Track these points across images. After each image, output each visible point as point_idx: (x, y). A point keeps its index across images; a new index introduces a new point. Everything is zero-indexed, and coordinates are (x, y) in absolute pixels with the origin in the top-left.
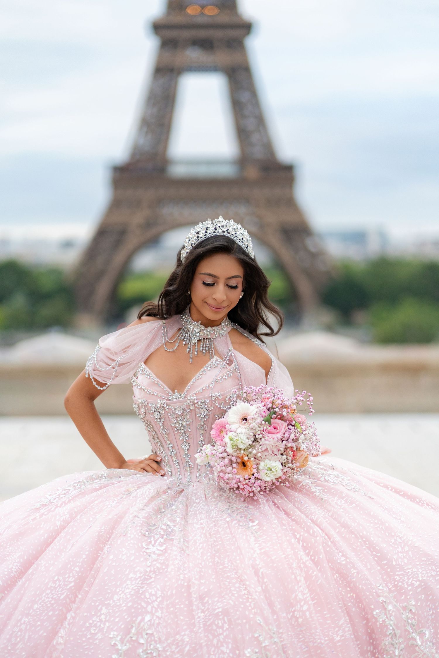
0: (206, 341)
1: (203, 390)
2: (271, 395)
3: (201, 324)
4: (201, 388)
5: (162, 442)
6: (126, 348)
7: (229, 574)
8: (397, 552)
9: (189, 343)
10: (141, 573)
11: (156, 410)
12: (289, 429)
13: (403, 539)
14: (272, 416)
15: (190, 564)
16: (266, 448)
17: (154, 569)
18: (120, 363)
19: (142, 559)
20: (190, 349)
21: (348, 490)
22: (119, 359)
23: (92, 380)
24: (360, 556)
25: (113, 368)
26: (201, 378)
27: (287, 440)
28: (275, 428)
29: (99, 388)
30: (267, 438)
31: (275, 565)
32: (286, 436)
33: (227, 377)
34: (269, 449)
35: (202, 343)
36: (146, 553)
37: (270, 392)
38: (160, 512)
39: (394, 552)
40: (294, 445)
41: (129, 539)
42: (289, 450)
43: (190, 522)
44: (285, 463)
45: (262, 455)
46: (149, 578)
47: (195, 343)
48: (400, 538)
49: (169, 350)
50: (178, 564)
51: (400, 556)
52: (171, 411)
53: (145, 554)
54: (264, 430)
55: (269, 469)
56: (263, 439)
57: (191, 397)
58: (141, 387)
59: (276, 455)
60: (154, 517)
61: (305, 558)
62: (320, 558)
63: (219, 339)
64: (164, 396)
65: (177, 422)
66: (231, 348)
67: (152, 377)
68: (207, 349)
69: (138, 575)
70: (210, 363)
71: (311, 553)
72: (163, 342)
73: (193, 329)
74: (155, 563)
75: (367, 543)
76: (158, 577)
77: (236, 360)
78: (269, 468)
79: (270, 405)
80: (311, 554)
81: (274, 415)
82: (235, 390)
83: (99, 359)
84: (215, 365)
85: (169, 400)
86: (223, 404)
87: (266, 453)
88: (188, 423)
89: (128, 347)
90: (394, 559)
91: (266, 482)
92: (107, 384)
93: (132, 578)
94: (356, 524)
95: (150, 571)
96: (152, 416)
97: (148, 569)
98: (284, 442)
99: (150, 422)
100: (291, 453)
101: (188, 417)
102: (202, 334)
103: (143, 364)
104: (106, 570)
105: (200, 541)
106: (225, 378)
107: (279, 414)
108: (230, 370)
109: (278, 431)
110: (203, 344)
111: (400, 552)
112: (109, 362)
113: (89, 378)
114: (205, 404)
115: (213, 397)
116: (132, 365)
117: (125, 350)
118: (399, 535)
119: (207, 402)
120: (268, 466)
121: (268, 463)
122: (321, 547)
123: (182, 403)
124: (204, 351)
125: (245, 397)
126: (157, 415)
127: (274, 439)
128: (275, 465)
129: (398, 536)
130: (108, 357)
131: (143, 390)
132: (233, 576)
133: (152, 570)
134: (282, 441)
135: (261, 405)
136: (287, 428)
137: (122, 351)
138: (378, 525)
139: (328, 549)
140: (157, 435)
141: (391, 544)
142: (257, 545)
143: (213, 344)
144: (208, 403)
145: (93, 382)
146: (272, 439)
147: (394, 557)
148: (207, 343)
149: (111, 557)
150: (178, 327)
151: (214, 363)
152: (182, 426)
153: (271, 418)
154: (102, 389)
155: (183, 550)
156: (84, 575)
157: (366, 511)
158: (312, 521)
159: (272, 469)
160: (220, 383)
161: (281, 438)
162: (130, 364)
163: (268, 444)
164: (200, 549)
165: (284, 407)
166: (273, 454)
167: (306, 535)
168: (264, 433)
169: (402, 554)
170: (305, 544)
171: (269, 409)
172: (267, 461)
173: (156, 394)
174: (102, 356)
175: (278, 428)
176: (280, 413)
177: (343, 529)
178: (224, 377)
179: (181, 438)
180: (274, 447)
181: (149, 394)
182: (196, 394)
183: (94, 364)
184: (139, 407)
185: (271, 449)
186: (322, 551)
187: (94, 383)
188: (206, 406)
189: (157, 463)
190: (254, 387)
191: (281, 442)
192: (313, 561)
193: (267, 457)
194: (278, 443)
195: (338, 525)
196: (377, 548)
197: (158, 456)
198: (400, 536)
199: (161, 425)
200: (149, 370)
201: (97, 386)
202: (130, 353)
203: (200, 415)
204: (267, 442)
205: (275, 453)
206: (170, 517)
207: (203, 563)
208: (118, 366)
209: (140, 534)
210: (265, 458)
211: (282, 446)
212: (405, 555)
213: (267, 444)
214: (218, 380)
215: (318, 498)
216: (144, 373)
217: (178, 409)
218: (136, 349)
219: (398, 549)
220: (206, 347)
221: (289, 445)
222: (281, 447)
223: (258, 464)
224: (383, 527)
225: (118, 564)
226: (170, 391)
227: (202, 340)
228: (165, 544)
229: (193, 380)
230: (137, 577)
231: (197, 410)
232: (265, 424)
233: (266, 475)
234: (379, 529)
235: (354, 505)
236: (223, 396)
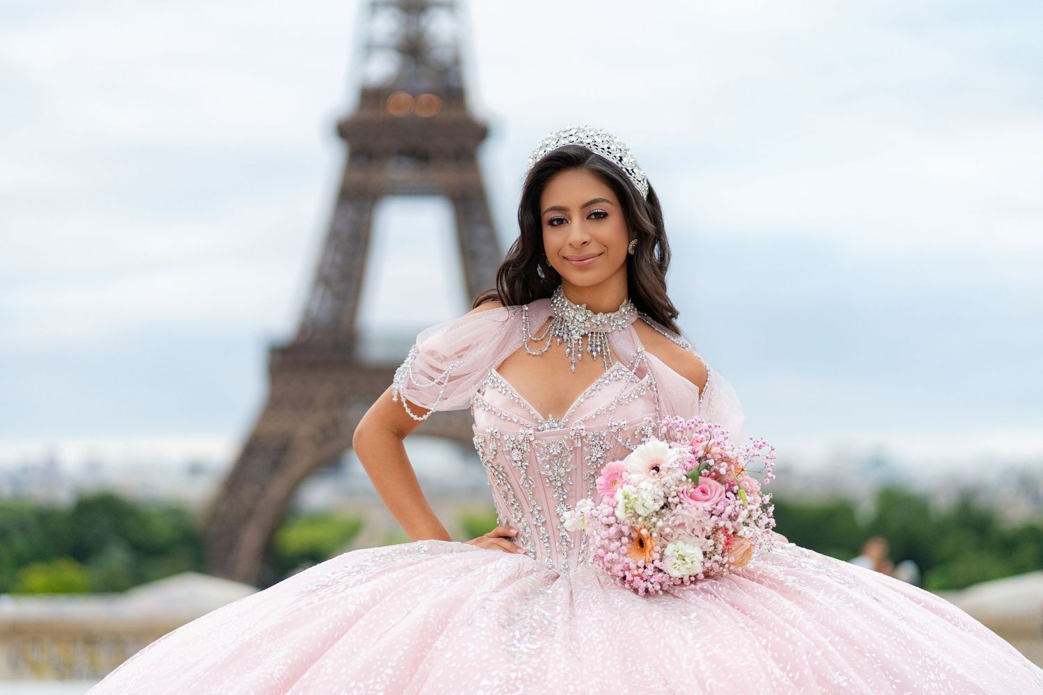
0: (596, 337)
1: (596, 414)
2: (707, 437)
3: (587, 308)
4: (593, 412)
5: (520, 503)
6: (462, 350)
7: (652, 686)
8: (927, 679)
9: (567, 340)
10: (500, 679)
11: (515, 446)
12: (726, 497)
13: (936, 662)
14: (703, 472)
15: (585, 670)
16: (681, 522)
17: (523, 676)
18: (452, 375)
19: (502, 660)
20: (571, 348)
21: (840, 583)
22: (450, 368)
23: (405, 405)
24: (869, 680)
25: (440, 383)
26: (593, 396)
27: (720, 515)
28: (704, 492)
29: (416, 418)
30: (685, 505)
31: (731, 676)
32: (720, 507)
33: (637, 397)
34: (686, 525)
35: (589, 340)
36: (508, 652)
37: (706, 431)
38: (527, 599)
39: (924, 680)
40: (729, 524)
41: (478, 629)
42: (720, 532)
43: (579, 613)
44: (711, 552)
45: (674, 532)
46: (514, 688)
47: (579, 340)
48: (932, 660)
49: (534, 353)
50: (564, 668)
51: (933, 686)
52: (542, 449)
53: (505, 652)
54: (685, 492)
55: (680, 558)
56: (679, 506)
57: (577, 425)
58: (490, 408)
59: (698, 536)
60: (517, 603)
61: (778, 673)
62: (804, 674)
63: (616, 334)
64: (530, 423)
65: (550, 468)
66: (640, 348)
67: (510, 392)
68: (599, 349)
69: (496, 682)
70: (608, 372)
71: (788, 668)
72: (524, 340)
73: (574, 317)
74: (524, 666)
75: (879, 661)
76: (530, 689)
77: (651, 369)
78: (681, 555)
79: (701, 454)
80: (787, 670)
81: (705, 471)
82: (650, 419)
83: (417, 370)
84: (616, 376)
85: (539, 430)
86: (629, 440)
87: (681, 531)
88: (569, 470)
89: (466, 349)
90: (925, 690)
91: (672, 579)
92: (429, 410)
93: (485, 686)
94: (859, 631)
95: (517, 679)
96: (508, 457)
97: (513, 675)
98: (714, 518)
99: (503, 468)
100: (722, 538)
101: (569, 460)
102: (588, 324)
103: (494, 371)
104: (439, 674)
105: (598, 640)
106: (634, 398)
107: (715, 471)
108: (643, 385)
109: (707, 497)
110: (591, 341)
111: (933, 681)
112: (433, 374)
113: (400, 403)
114: (600, 439)
115: (613, 427)
116: (473, 378)
117: (460, 354)
118: (930, 654)
119: (604, 434)
120: (680, 553)
121: (680, 547)
122: (804, 658)
123: (560, 436)
124: (595, 354)
125: (665, 432)
126: (516, 455)
127: (697, 509)
128: (692, 552)
129: (929, 656)
130: (431, 366)
131: (495, 413)
132: (660, 689)
133: (520, 676)
134: (712, 515)
135: (687, 449)
136: (724, 495)
137: (456, 356)
138: (894, 637)
139: (816, 663)
140: (513, 490)
141: (917, 667)
142: (698, 645)
143: (609, 342)
144: (604, 437)
145: (406, 408)
146: (695, 509)
147: (924, 687)
148: (598, 340)
149: (449, 655)
150: (547, 315)
151: (615, 373)
152: (559, 474)
153: (701, 475)
154: (420, 419)
155: (570, 650)
156: (400, 682)
157: (873, 616)
158: (787, 621)
159: (686, 558)
160: (626, 405)
161: (711, 509)
162: (471, 376)
163: (688, 516)
164: (599, 651)
165: (725, 459)
166: (691, 534)
167: (777, 639)
168: (682, 496)
169: (936, 684)
170: (776, 654)
171: (699, 460)
172: (680, 544)
173: (515, 420)
174: (421, 365)
175: (709, 492)
176: (716, 467)
177: (838, 637)
178: (633, 396)
179: (555, 496)
180: (696, 523)
181: (505, 420)
182: (584, 422)
183: (408, 379)
184: (485, 441)
185: (690, 525)
186: (807, 663)
187: (408, 411)
188: (601, 443)
189: (509, 540)
190: (682, 419)
191: (709, 516)
192: (792, 679)
193: (681, 537)
194: (704, 517)
195: (829, 631)
196: (895, 670)
197: (511, 528)
198: (932, 657)
199: (522, 472)
200: (505, 381)
201: (412, 415)
202: (470, 358)
203: (589, 457)
204: (685, 513)
205: (696, 533)
206: (544, 604)
207: (606, 672)
208: (449, 381)
209: (496, 623)
210: (678, 538)
211: (709, 524)
212: (941, 685)
213: (685, 516)
214: (622, 399)
215: (792, 590)
216: (496, 385)
217: (553, 446)
218: (481, 351)
219: (929, 676)
220: (597, 346)
221: (721, 524)
222: (707, 525)
223: (664, 546)
224: (903, 640)
225: (459, 666)
226: (540, 415)
227: (590, 335)
228: (538, 640)
229: (580, 399)
230: (494, 686)
231: (585, 448)
232: (687, 482)
233: (675, 566)
234: (895, 643)
235: (852, 604)
236: (631, 427)
